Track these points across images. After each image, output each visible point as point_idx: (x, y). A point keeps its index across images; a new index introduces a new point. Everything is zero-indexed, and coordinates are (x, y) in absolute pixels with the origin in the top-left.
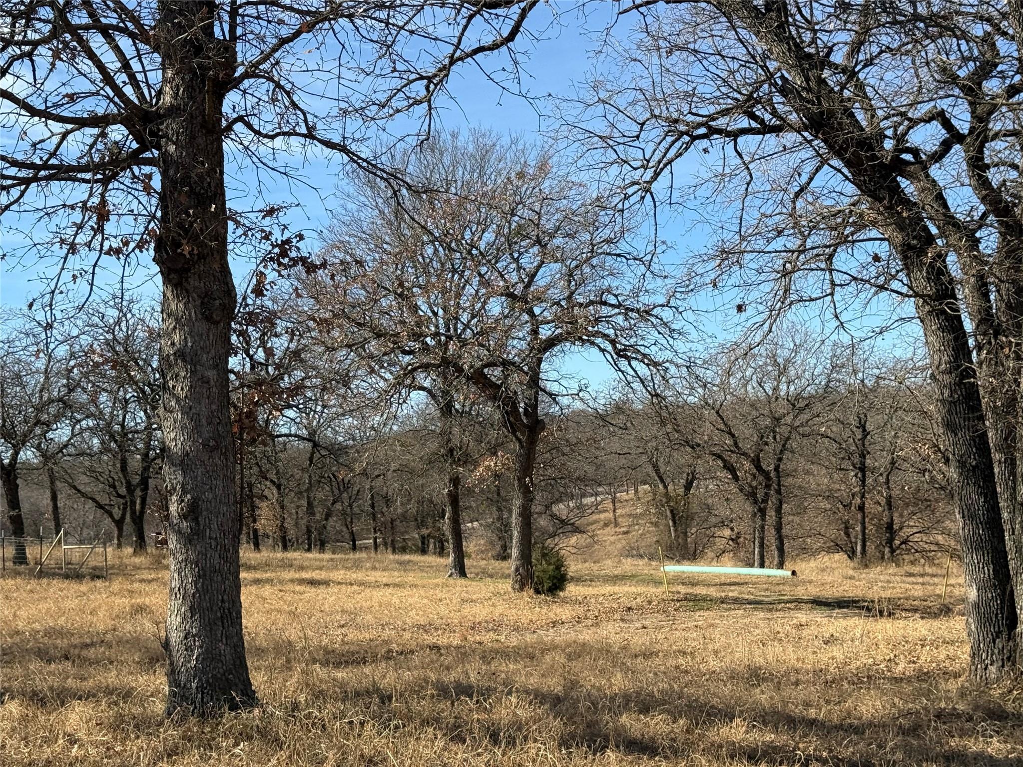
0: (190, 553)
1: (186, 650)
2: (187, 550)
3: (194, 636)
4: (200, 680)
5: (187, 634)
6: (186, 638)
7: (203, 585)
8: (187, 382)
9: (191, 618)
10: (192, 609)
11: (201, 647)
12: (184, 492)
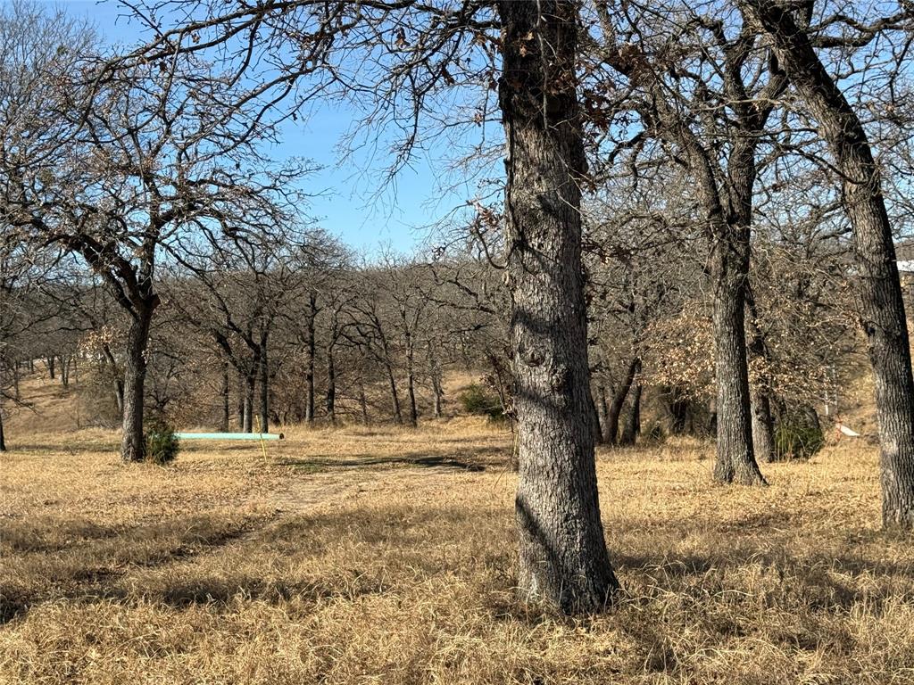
0: (565, 427)
1: (568, 533)
2: (562, 425)
3: (574, 518)
4: (587, 565)
5: (568, 516)
6: (566, 520)
7: (579, 462)
8: (560, 240)
9: (570, 499)
10: (571, 488)
11: (583, 529)
12: (557, 361)
